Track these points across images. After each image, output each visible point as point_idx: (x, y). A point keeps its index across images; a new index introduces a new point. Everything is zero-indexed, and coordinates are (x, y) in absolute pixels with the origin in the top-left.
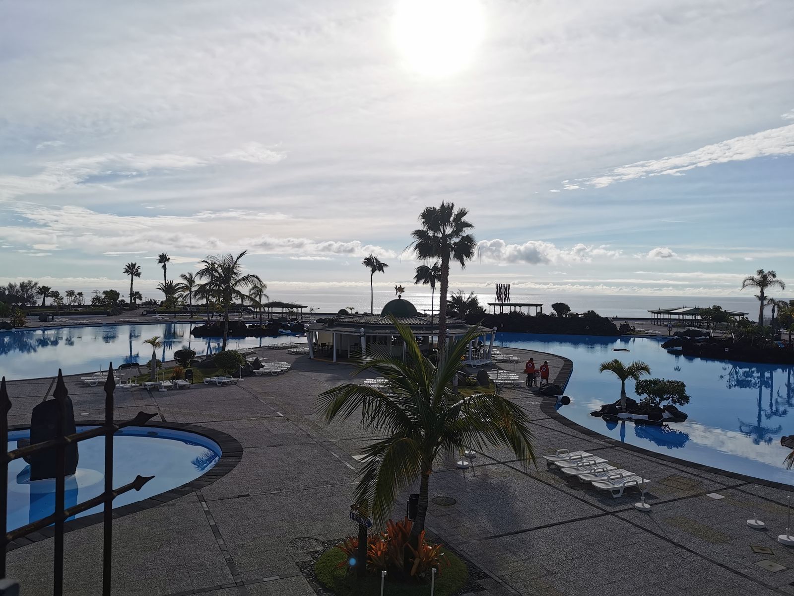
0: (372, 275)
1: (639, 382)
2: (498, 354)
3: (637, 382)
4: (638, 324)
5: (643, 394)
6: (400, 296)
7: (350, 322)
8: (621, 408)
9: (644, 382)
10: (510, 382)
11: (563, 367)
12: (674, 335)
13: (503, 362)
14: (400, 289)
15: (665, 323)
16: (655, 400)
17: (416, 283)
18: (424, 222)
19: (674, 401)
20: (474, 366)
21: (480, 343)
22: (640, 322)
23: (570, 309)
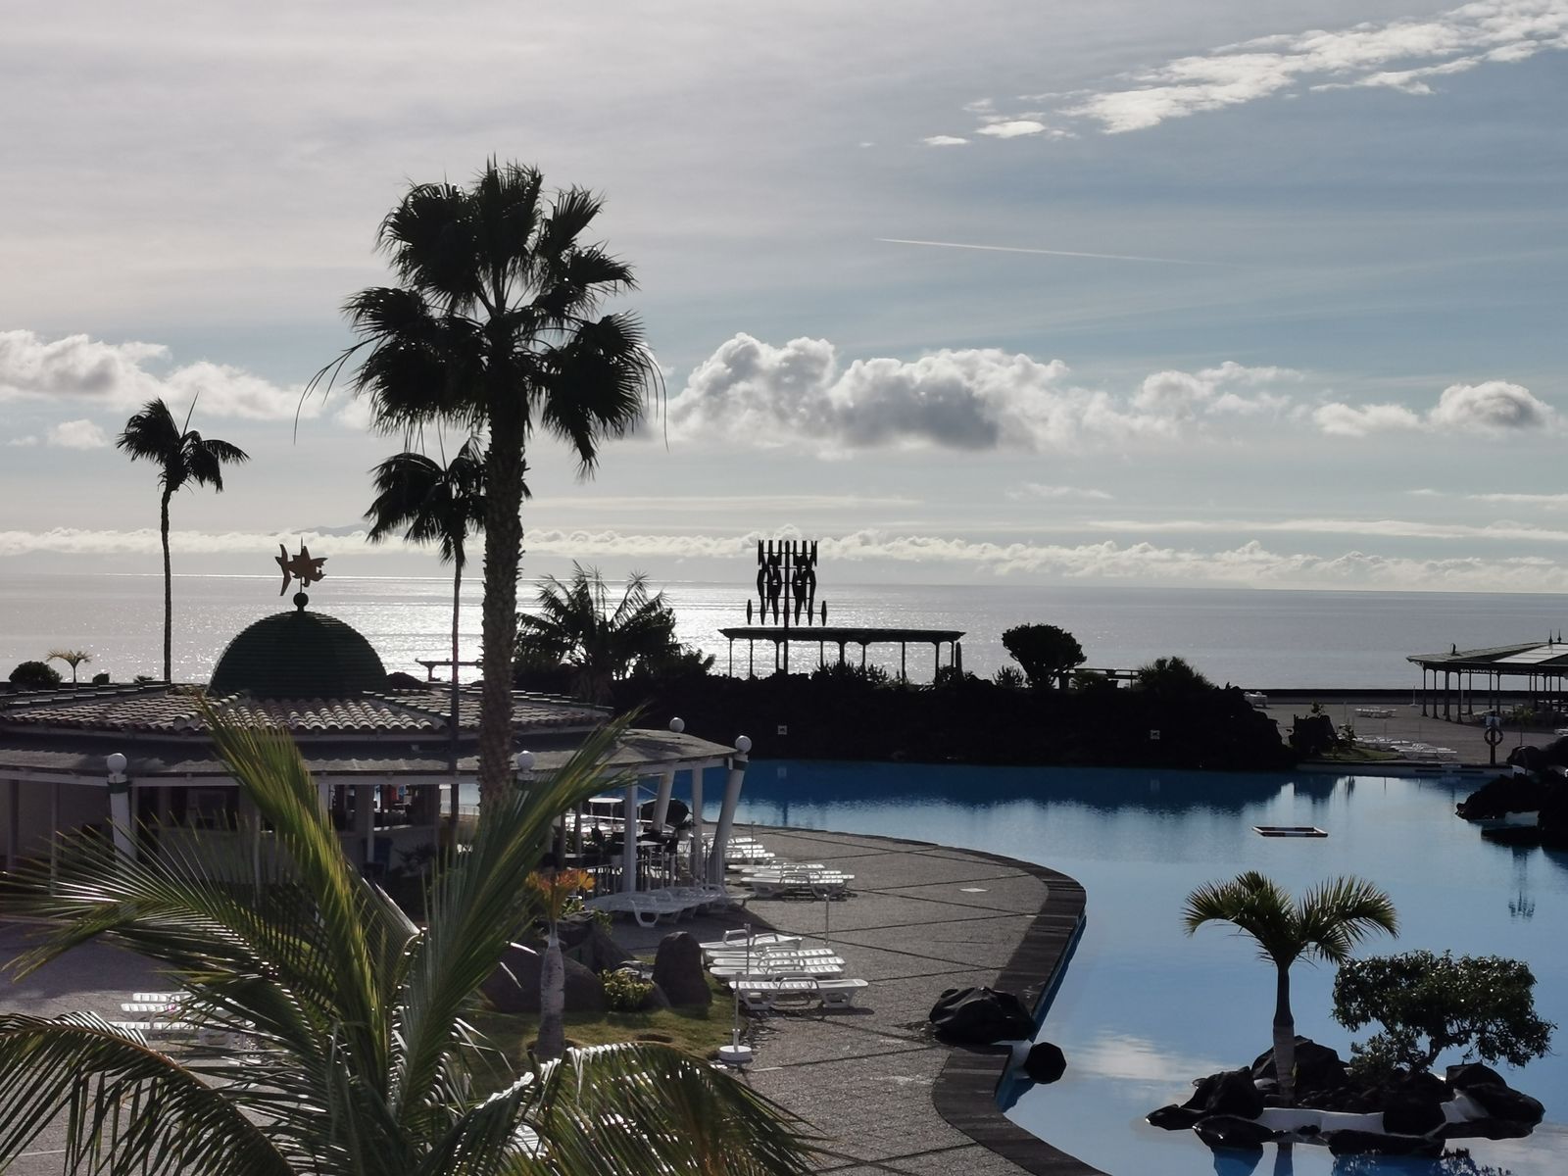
0: (166, 499)
1: (1350, 970)
2: (758, 862)
3: (1342, 972)
4: (1367, 716)
5: (1366, 1020)
6: (301, 599)
7: (59, 724)
8: (1274, 1088)
9: (1372, 968)
10: (804, 985)
11: (1043, 910)
12: (1511, 760)
13: (778, 897)
14: (303, 567)
15: (1479, 711)
16: (1413, 1045)
17: (375, 534)
18: (403, 256)
19: (1487, 1048)
20: (648, 917)
21: (677, 813)
22: (1375, 709)
23: (1084, 651)
